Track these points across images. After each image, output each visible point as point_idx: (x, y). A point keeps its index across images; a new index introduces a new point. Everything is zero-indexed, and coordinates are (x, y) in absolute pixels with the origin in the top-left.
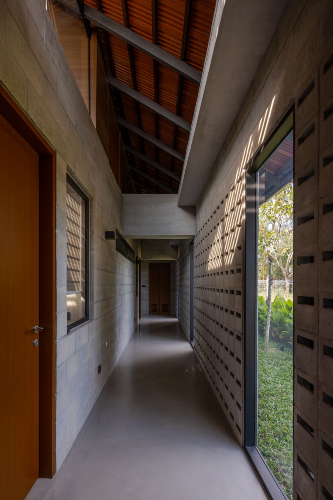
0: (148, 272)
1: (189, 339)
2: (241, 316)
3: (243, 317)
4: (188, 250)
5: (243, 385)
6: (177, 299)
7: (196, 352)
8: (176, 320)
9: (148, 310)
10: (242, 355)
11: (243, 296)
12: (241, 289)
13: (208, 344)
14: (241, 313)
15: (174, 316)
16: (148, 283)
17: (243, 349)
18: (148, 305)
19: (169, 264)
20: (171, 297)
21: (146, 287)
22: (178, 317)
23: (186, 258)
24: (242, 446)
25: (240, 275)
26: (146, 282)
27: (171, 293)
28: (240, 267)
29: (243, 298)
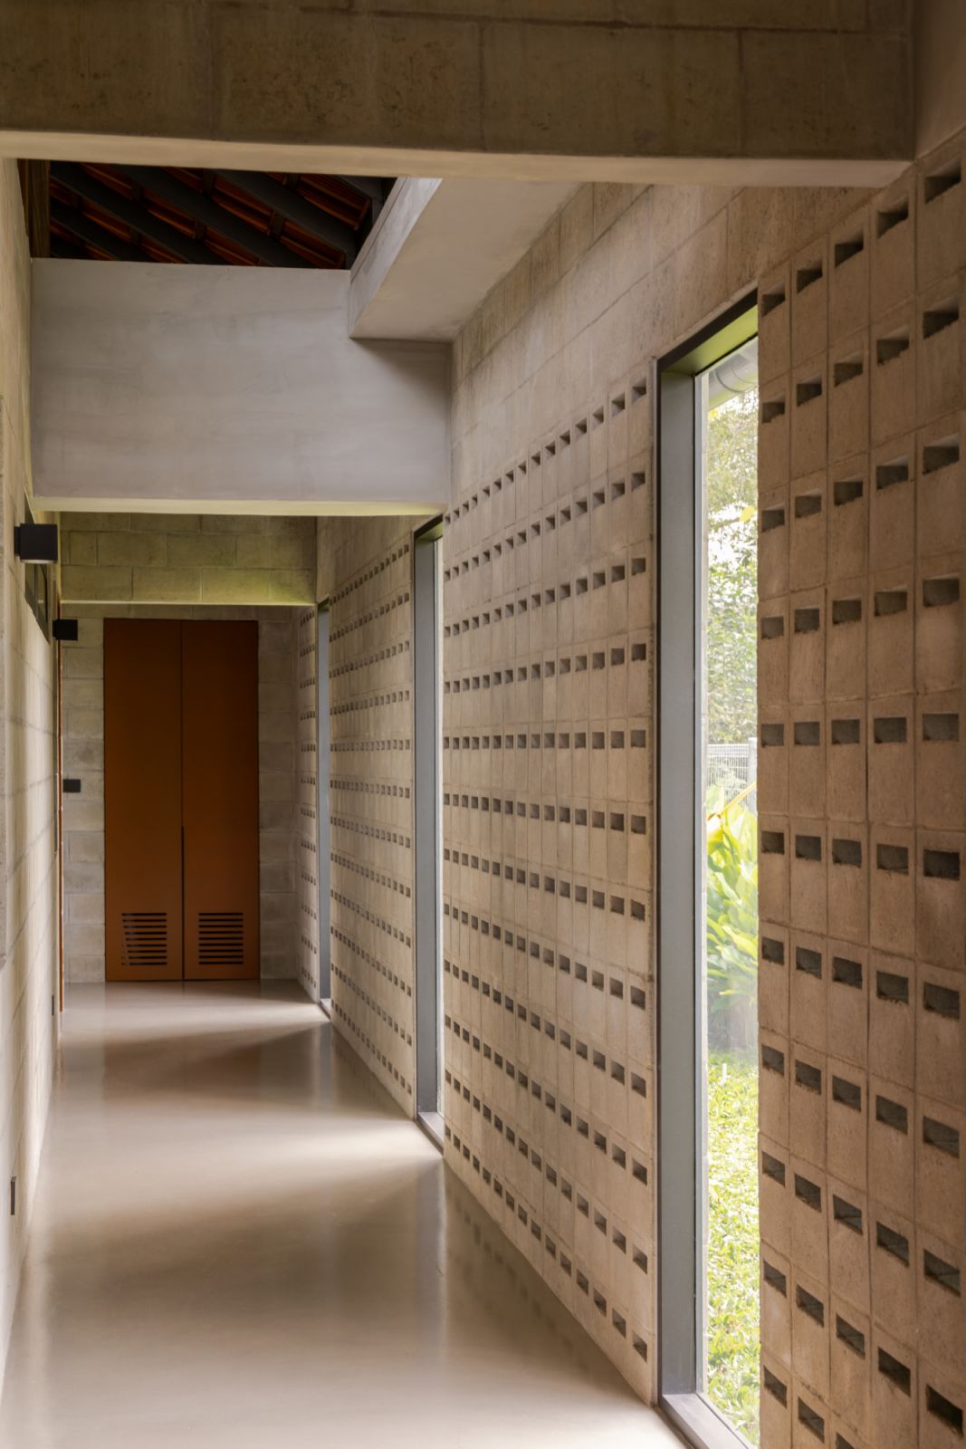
0: (101, 683)
1: (410, 1102)
2: (647, 913)
3: (651, 916)
4: (403, 564)
5: (653, 1172)
6: (314, 872)
7: (455, 1156)
8: (307, 1014)
9: (100, 952)
10: (649, 1056)
11: (652, 837)
12: (645, 811)
13: (524, 1081)
14: (644, 900)
15: (293, 989)
16: (98, 764)
17: (652, 1034)
18: (98, 921)
19: (253, 626)
20: (267, 862)
21: (84, 786)
22: (325, 993)
23: (386, 610)
24: (648, 1403)
25: (641, 756)
26: (86, 755)
27: (263, 835)
28: (642, 725)
29: (652, 844)
